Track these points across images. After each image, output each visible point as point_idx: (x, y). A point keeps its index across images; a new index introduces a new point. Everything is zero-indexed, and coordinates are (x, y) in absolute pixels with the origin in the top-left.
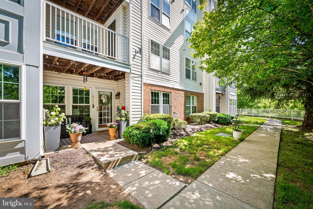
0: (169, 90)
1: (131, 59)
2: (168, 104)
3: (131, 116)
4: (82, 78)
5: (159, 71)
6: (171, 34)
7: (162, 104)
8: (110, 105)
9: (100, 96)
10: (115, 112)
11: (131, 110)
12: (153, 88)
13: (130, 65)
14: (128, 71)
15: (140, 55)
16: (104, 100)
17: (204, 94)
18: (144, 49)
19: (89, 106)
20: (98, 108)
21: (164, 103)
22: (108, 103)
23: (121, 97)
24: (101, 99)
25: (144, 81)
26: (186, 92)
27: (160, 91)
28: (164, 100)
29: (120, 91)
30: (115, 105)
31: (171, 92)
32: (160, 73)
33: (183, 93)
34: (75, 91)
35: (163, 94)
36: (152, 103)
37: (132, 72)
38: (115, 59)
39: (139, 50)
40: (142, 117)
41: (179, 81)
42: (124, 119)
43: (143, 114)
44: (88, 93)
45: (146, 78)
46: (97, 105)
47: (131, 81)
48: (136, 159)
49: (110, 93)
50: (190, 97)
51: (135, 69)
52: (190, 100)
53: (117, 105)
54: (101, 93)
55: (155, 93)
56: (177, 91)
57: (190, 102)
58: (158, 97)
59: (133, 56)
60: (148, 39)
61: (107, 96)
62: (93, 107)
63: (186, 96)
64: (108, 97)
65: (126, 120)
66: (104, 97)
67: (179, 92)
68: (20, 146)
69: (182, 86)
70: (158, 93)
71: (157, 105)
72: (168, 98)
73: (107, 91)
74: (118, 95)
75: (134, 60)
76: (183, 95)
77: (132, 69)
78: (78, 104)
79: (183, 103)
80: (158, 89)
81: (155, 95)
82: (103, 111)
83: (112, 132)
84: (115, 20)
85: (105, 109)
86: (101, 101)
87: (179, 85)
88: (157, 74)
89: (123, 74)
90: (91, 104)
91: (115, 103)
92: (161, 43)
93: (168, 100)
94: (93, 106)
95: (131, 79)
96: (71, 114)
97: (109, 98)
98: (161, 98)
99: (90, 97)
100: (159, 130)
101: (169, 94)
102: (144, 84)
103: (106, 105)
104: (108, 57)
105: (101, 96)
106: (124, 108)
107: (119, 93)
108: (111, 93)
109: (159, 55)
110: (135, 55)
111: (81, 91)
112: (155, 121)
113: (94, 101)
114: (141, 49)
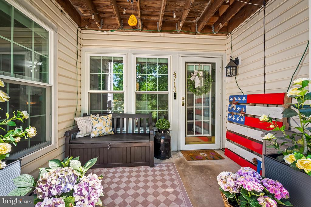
8: (210, 93)
9: (189, 74)
16: (198, 83)
19: (166, 95)
20: (184, 101)
22: (206, 88)
23: (240, 70)
24: (192, 79)
29: (239, 54)
30: (222, 94)
46: (182, 92)
49: (210, 65)
54: (192, 67)
61: (204, 72)
62: (175, 98)
64: (206, 75)
66: (198, 75)
73: (205, 62)
74: (234, 64)
78: (147, 92)
82: (194, 107)
85: (199, 102)
86: (190, 84)
90: (170, 92)
94: (175, 94)
96: (133, 112)
97: (210, 78)
99: (169, 75)
103: (202, 92)
105: (192, 74)
107: (237, 61)
108: (213, 64)
113: (176, 84)
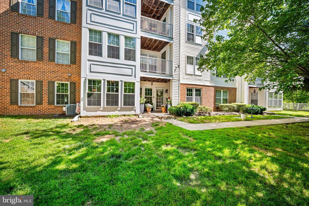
0: (200, 87)
1: (173, 72)
2: (200, 96)
3: (173, 102)
4: (150, 83)
5: (193, 75)
6: (203, 48)
7: (195, 96)
9: (157, 92)
10: (165, 100)
11: (173, 99)
12: (188, 86)
13: (173, 75)
14: (171, 78)
15: (178, 69)
16: (159, 94)
17: (236, 88)
18: (181, 65)
19: (152, 97)
21: (196, 96)
22: (161, 96)
23: (168, 92)
25: (181, 82)
26: (215, 87)
27: (194, 88)
28: (196, 94)
29: (168, 88)
31: (202, 88)
32: (193, 76)
33: (213, 88)
34: (146, 90)
35: (196, 90)
36: (187, 95)
37: (174, 78)
38: (165, 73)
39: (178, 66)
40: (179, 103)
41: (210, 80)
42: (169, 103)
43: (180, 101)
44: (151, 90)
45: (182, 80)
46: (155, 97)
47: (173, 83)
48: (173, 118)
50: (220, 91)
51: (175, 77)
52: (220, 93)
53: (166, 97)
54: (158, 90)
55: (190, 89)
56: (207, 87)
57: (220, 95)
58: (192, 91)
59: (174, 70)
60: (185, 55)
61: (161, 92)
63: (216, 90)
65: (170, 104)
66: (159, 92)
67: (209, 88)
68: (134, 109)
69: (213, 83)
70: (192, 89)
71: (191, 97)
72: (200, 92)
73: (161, 89)
74: (167, 91)
75: (175, 72)
76: (213, 90)
77: (174, 77)
78: (147, 96)
79: (213, 96)
80: (192, 86)
81: (189, 90)
83: (163, 109)
84: (165, 51)
85: (159, 99)
86: (157, 95)
87: (209, 82)
88: (191, 77)
89: (169, 80)
90: (153, 96)
91: (165, 96)
92: (195, 56)
93: (200, 94)
95: (173, 82)
97: (162, 93)
98: (194, 93)
99: (153, 92)
100: (187, 109)
101: (200, 90)
102: (181, 84)
104: (162, 73)
106: (169, 98)
107: (167, 90)
108: (163, 90)
109: (192, 64)
110: (176, 69)
111: (149, 89)
112: (185, 105)
113: (154, 94)
114: (179, 65)
